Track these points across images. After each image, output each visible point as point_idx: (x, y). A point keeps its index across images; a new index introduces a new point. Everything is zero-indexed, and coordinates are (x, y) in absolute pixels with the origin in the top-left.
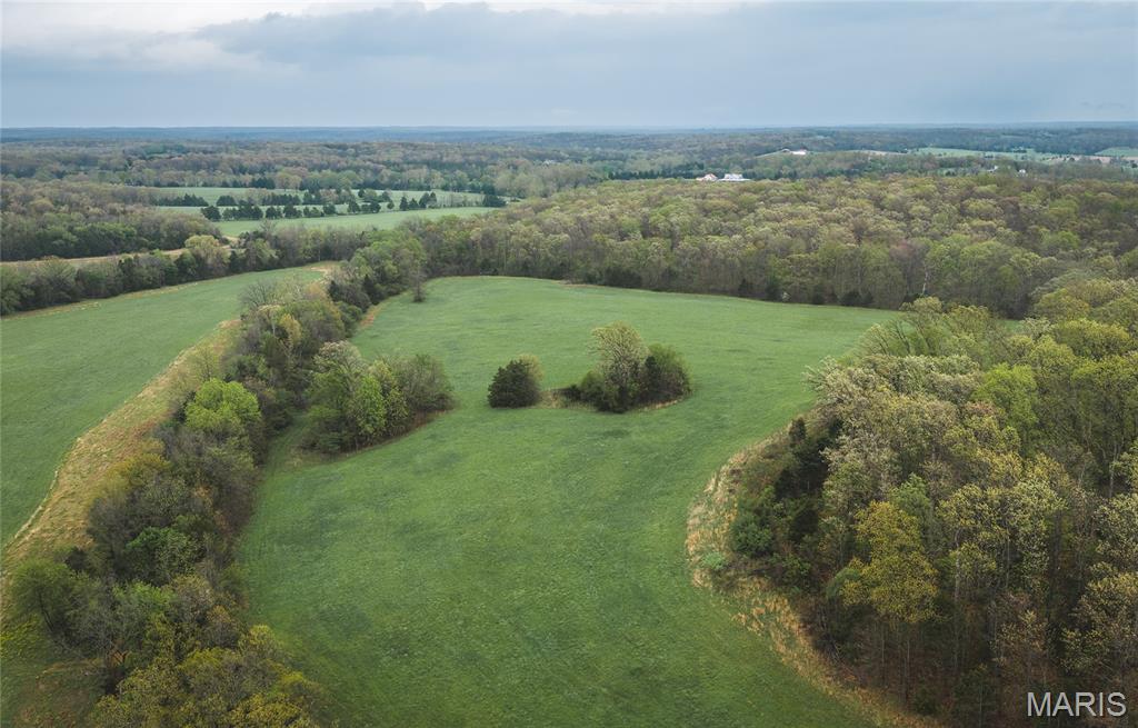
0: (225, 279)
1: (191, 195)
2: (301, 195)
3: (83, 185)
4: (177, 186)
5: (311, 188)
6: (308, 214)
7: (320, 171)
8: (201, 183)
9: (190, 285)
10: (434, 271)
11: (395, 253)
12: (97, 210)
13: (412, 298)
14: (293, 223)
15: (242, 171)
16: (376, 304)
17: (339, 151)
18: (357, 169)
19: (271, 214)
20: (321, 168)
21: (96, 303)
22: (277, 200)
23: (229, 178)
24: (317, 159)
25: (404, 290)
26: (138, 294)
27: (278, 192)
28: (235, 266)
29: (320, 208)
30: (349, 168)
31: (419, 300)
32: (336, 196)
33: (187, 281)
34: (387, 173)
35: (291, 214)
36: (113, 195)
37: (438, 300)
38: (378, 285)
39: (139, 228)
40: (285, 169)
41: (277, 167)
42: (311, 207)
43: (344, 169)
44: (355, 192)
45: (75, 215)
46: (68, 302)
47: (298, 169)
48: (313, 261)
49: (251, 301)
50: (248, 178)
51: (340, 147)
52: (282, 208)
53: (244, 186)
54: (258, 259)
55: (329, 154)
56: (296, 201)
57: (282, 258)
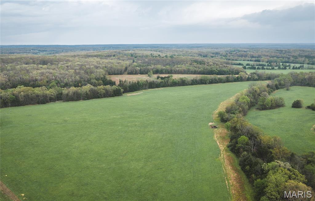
0: (246, 82)
1: (240, 63)
2: (266, 64)
3: (218, 59)
4: (237, 60)
5: (269, 62)
6: (267, 69)
7: (273, 58)
8: (243, 60)
9: (238, 82)
10: (293, 84)
11: (284, 79)
12: (221, 66)
13: (286, 89)
14: (263, 71)
15: (253, 57)
16: (277, 90)
17: (280, 52)
18: (283, 58)
19: (258, 68)
20: (273, 57)
21: (221, 84)
22: (260, 65)
23: (250, 59)
24: (273, 54)
25: (285, 88)
26: (229, 83)
27: (261, 63)
28: (248, 79)
29: (270, 68)
30: (281, 57)
31: (287, 90)
32: (276, 64)
33: (238, 81)
34: (292, 59)
35: (263, 69)
36: (224, 62)
37: (292, 90)
38: (278, 86)
39: (230, 70)
40: (264, 57)
41: (262, 56)
42: (268, 67)
43: (280, 57)
44: (281, 64)
45: (217, 67)
46: (216, 83)
47: (267, 57)
48: (266, 80)
49: (251, 86)
50: (254, 59)
51: (280, 51)
52: (261, 67)
53: (253, 61)
54: (253, 78)
55: (277, 53)
56: (265, 65)
57: (259, 78)
